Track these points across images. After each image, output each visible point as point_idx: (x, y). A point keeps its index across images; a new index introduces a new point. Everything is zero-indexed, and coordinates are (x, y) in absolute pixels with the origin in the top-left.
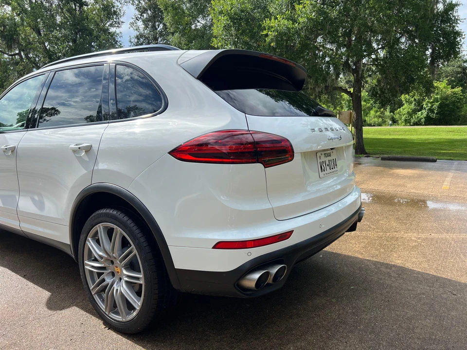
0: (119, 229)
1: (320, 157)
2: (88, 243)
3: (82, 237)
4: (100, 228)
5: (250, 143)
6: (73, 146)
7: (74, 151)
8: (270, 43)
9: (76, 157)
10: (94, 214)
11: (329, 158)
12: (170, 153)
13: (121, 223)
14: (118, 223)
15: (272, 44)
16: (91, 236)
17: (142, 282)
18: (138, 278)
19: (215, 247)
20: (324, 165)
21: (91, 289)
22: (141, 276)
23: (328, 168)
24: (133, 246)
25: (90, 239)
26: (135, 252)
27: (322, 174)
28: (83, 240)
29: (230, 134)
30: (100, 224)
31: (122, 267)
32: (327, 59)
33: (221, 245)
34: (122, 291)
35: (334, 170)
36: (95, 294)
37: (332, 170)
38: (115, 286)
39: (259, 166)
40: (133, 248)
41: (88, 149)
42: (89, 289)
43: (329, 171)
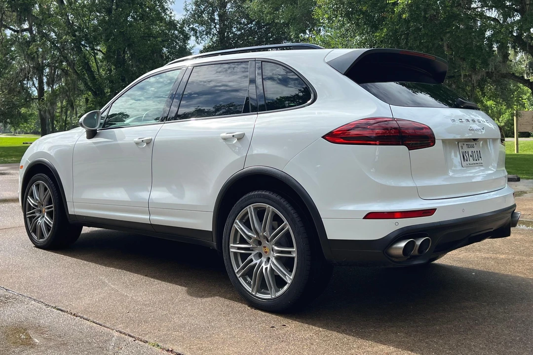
0: (271, 207)
1: (462, 147)
2: (235, 225)
3: (229, 221)
4: (250, 209)
5: (395, 128)
6: (224, 135)
7: (225, 139)
8: (400, 15)
9: (228, 144)
10: (244, 197)
11: (473, 150)
12: (323, 137)
13: (274, 202)
14: (270, 202)
15: (404, 16)
16: (239, 219)
17: (294, 255)
18: (290, 252)
19: (365, 218)
20: (467, 155)
21: (236, 271)
22: (294, 249)
23: (471, 159)
24: (286, 222)
25: (237, 221)
26: (288, 227)
27: (464, 163)
28: (230, 223)
29: (377, 121)
30: (251, 206)
31: (273, 245)
32: (488, 33)
33: (371, 216)
34: (273, 267)
35: (478, 162)
36: (240, 277)
37: (475, 162)
38: (263, 264)
39: (404, 148)
40: (286, 224)
41: (241, 138)
42: (234, 272)
43: (472, 161)
